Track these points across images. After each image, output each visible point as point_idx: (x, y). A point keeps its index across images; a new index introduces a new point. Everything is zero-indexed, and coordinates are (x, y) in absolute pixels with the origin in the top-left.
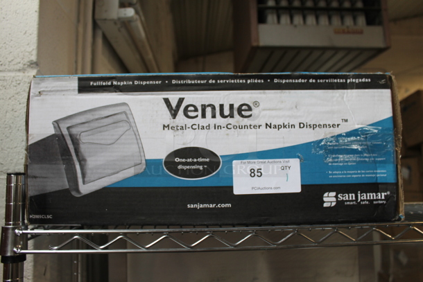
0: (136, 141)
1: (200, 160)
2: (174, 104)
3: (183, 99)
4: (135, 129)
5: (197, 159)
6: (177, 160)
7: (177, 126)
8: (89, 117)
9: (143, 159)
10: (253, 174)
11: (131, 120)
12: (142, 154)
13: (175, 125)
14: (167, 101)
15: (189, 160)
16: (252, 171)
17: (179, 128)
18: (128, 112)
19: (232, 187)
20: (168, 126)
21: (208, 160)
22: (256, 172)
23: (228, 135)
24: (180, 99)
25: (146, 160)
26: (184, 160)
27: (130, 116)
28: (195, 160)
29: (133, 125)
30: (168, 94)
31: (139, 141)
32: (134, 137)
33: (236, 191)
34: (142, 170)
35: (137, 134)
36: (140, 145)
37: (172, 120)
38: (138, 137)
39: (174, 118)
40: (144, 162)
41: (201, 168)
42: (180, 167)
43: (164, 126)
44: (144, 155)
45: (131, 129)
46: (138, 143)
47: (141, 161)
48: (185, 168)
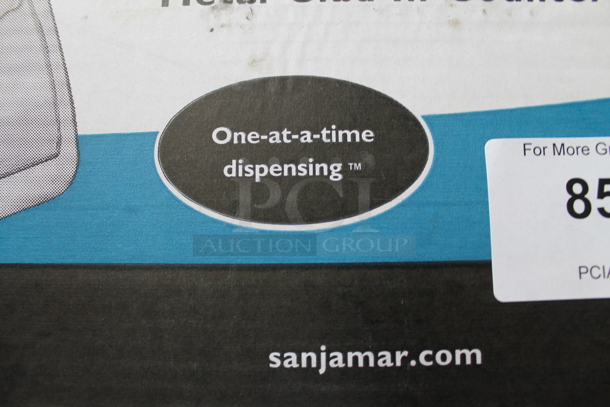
0: (40, 58)
1: (331, 135)
5: (316, 130)
6: (223, 135)
9: (67, 133)
10: (579, 206)
12: (65, 112)
15: (275, 138)
16: (577, 189)
19: (486, 267)
21: (367, 136)
22: (592, 195)
23: (455, 23)
25: (78, 139)
26: (252, 137)
28: (307, 137)
31: (55, 57)
32: (36, 38)
33: (508, 287)
34: (60, 187)
35: (47, 25)
36: (59, 75)
38: (51, 40)
40: (69, 150)
41: (335, 172)
42: (233, 169)
44: (74, 116)
45: (26, 5)
46: (49, 66)
47: (59, 144)
48: (258, 172)
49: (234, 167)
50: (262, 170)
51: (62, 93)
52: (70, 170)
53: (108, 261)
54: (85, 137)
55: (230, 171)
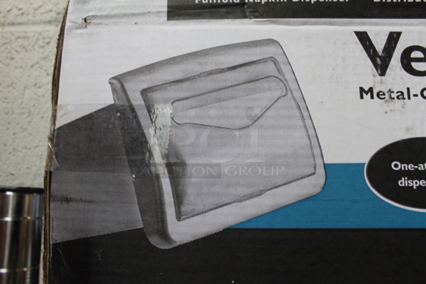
0: (301, 123)
2: (380, 45)
3: (399, 34)
4: (297, 95)
6: (397, 166)
7: (390, 91)
8: (193, 67)
9: (319, 162)
11: (289, 76)
12: (317, 151)
13: (385, 89)
14: (363, 38)
15: (421, 167)
17: (394, 95)
18: (280, 59)
20: (371, 90)
24: (391, 34)
25: (325, 166)
26: (411, 167)
27: (284, 68)
29: (293, 86)
30: (364, 24)
31: (308, 122)
32: (296, 112)
34: (317, 190)
35: (302, 105)
36: (311, 132)
37: (379, 78)
38: (305, 113)
39: (383, 74)
40: (321, 171)
42: (403, 182)
43: (362, 90)
44: (322, 154)
45: (289, 94)
46: (305, 127)
47: (315, 168)
48: (415, 184)
49: (403, 181)
50: (416, 183)
51: (314, 141)
52: (322, 181)
53: (345, 227)
54: (329, 164)
55: (401, 183)
